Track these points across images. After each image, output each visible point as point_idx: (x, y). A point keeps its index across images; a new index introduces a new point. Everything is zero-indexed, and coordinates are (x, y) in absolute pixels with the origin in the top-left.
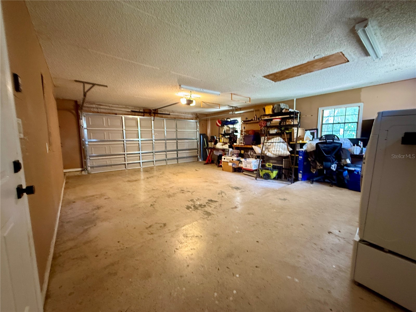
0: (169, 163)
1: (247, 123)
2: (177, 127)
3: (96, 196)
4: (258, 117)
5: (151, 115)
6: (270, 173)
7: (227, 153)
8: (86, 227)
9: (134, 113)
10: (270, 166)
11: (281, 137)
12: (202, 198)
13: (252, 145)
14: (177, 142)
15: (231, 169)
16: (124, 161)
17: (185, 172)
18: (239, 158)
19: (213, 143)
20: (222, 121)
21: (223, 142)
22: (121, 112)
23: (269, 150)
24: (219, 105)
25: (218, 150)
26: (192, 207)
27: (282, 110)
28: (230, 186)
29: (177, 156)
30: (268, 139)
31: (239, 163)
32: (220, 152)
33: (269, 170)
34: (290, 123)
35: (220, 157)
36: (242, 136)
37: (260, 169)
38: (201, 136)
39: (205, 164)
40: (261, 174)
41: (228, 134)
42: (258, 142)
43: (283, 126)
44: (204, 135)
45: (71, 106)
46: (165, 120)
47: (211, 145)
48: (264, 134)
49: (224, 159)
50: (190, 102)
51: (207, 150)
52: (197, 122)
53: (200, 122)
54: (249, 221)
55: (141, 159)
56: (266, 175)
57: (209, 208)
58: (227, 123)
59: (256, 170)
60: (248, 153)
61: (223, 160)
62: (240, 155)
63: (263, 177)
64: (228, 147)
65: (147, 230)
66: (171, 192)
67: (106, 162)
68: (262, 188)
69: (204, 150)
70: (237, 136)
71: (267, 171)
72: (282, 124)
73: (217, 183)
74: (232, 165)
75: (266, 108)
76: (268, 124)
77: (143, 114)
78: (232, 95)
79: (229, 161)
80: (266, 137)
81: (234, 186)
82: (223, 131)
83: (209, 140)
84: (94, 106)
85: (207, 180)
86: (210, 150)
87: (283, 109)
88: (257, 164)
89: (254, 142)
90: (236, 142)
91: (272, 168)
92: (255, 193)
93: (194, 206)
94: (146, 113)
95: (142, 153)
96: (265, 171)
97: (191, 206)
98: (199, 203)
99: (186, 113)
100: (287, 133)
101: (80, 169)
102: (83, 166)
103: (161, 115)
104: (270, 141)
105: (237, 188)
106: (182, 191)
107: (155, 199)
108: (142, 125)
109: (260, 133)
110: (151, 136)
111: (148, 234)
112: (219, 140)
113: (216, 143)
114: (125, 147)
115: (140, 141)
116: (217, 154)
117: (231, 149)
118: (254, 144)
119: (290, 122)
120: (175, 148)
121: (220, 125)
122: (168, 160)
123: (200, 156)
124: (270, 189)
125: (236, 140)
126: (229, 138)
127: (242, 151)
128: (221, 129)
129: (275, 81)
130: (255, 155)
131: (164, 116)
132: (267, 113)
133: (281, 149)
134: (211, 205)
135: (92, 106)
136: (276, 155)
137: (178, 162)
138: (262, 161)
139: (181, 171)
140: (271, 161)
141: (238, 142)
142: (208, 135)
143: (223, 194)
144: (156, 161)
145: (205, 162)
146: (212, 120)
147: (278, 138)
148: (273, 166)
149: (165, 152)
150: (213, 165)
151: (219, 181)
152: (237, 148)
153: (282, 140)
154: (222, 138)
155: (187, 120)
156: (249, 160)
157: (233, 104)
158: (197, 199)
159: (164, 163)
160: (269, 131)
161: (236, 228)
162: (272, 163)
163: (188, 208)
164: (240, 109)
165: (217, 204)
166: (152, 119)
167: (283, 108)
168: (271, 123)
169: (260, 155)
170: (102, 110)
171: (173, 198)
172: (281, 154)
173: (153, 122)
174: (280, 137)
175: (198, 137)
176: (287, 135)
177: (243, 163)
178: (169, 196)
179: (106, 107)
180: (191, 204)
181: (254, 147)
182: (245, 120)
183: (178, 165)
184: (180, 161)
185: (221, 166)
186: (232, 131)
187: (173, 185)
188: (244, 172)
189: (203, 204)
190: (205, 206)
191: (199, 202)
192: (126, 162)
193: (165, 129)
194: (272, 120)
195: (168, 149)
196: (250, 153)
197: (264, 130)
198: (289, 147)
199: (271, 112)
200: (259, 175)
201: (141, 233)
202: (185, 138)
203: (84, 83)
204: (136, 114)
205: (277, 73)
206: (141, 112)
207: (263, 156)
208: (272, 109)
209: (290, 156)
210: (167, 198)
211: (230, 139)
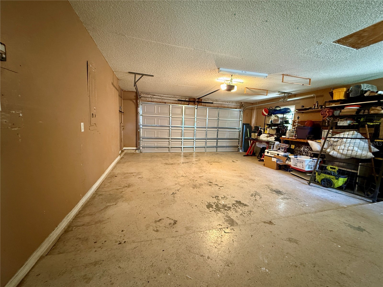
0: (208, 150)
1: (303, 113)
2: (219, 116)
3: (133, 174)
4: (320, 104)
5: (195, 104)
6: (333, 179)
7: (272, 146)
8: (108, 204)
9: (180, 102)
10: (333, 170)
11: (358, 131)
12: (229, 197)
13: (308, 139)
14: (218, 130)
15: (275, 166)
16: (168, 145)
17: (221, 162)
18: (287, 154)
19: (256, 134)
20: (269, 110)
21: (269, 134)
22: (170, 101)
23: (335, 148)
24: (267, 91)
25: (261, 142)
26: (214, 207)
27: (364, 93)
28: (269, 188)
29: (217, 145)
30: (334, 133)
31: (287, 159)
32: (264, 145)
33: (332, 175)
34: (376, 112)
35: (263, 150)
36: (294, 127)
37: (317, 171)
38: (244, 126)
39: (244, 156)
40: (318, 178)
41: (275, 125)
42: (317, 137)
43: (363, 116)
44: (247, 125)
45: (133, 96)
46: (208, 108)
47: (254, 135)
48: (328, 126)
49: (268, 152)
50: (230, 87)
51: (249, 141)
52: (240, 111)
53: (244, 111)
54: (287, 253)
55: (182, 144)
56: (325, 180)
57: (234, 212)
58: (276, 112)
59: (310, 172)
60: (301, 150)
61: (266, 154)
62: (289, 150)
63: (320, 182)
64: (274, 139)
65: (154, 225)
66: (199, 181)
67: (154, 144)
68: (318, 199)
69: (246, 141)
70: (287, 127)
71: (328, 176)
72: (361, 113)
73: (253, 180)
74: (277, 161)
75: (334, 91)
76: (337, 113)
77: (188, 103)
78: (284, 76)
79: (273, 156)
80: (331, 131)
81: (274, 188)
82: (270, 120)
83: (253, 130)
84: (149, 96)
85: (241, 175)
86: (252, 141)
87: (366, 92)
88: (313, 164)
89: (310, 136)
90: (285, 135)
91: (337, 173)
92: (305, 205)
93: (217, 206)
94: (191, 102)
95: (184, 139)
96: (323, 176)
97: (213, 204)
98: (223, 203)
99: (230, 102)
100: (369, 126)
101: (135, 148)
102: (137, 145)
103: (205, 104)
104: (337, 136)
105: (278, 192)
106: (210, 183)
107: (180, 187)
108: (186, 113)
109: (321, 124)
110: (193, 124)
111: (154, 230)
112: (264, 131)
113: (260, 134)
114: (170, 133)
115: (183, 127)
116: (260, 146)
117: (277, 143)
118: (310, 138)
119: (378, 110)
120: (216, 137)
121: (267, 114)
122: (207, 147)
123: (241, 146)
124: (332, 203)
125: (286, 132)
126: (276, 129)
127: (292, 145)
128: (267, 119)
129: (357, 48)
130: (312, 152)
131: (207, 104)
132: (336, 98)
133: (356, 149)
134: (237, 209)
135: (148, 96)
136: (346, 155)
137: (217, 150)
138: (320, 162)
139: (217, 160)
140: (337, 163)
141: (287, 135)
142: (252, 125)
143: (258, 197)
144: (196, 147)
145: (245, 153)
146: (259, 108)
147: (351, 132)
148: (339, 169)
149: (205, 139)
150: (254, 157)
151: (256, 178)
152: (286, 142)
153: (359, 136)
154: (268, 129)
155: (230, 109)
156: (300, 157)
157: (284, 89)
158: (223, 197)
159: (203, 150)
160: (337, 123)
161: (264, 261)
162: (338, 166)
163: (209, 206)
164: (295, 96)
165: (246, 209)
166: (196, 107)
167: (367, 90)
168: (340, 112)
169: (319, 153)
170: (155, 100)
171: (198, 190)
172: (356, 156)
173: (196, 110)
174: (356, 131)
175: (241, 126)
176: (369, 129)
177: (291, 160)
178: (195, 187)
179: (159, 97)
180: (214, 202)
181: (310, 142)
182: (300, 108)
183: (216, 153)
184: (219, 150)
185: (263, 160)
186: (281, 122)
187: (204, 174)
188: (292, 171)
189: (228, 206)
190: (230, 208)
191: (225, 202)
192: (170, 146)
193: (207, 117)
194: (343, 107)
195: (209, 137)
196: (304, 148)
197: (329, 122)
198: (372, 147)
199: (342, 97)
200: (315, 179)
201: (147, 227)
202: (226, 127)
203: (135, 74)
204: (182, 102)
205: (364, 31)
206: (187, 101)
207: (324, 155)
208: (346, 92)
209: (373, 160)
210: (192, 188)
211: (278, 130)
